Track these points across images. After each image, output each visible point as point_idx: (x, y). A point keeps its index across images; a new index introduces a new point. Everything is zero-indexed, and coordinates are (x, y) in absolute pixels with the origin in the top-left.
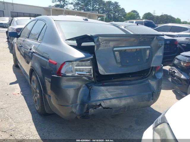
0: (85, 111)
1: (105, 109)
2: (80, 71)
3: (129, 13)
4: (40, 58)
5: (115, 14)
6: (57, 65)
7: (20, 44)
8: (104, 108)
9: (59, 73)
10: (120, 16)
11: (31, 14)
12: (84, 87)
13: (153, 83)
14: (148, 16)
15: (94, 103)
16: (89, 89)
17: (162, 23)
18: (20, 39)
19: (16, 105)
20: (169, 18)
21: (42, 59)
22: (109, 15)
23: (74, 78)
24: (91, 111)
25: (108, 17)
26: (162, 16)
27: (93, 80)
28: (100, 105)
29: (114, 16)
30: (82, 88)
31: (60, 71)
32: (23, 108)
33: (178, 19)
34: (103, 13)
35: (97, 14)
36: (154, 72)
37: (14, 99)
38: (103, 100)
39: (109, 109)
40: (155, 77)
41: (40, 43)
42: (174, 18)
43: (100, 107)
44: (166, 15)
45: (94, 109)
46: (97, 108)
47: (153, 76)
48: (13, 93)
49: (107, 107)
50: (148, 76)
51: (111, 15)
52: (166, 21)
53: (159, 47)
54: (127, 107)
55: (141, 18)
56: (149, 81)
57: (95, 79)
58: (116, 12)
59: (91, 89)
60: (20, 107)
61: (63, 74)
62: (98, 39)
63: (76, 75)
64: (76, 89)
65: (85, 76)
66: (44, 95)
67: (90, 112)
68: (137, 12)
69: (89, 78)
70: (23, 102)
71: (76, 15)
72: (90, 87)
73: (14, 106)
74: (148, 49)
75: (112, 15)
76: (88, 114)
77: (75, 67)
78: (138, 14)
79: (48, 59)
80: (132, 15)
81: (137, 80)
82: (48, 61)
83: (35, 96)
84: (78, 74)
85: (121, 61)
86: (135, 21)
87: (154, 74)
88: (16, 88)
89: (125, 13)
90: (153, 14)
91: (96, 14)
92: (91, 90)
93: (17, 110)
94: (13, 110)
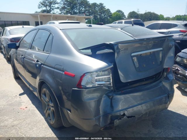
0: (109, 122)
1: (129, 119)
2: (99, 81)
3: (114, 13)
4: (53, 70)
5: (101, 15)
6: (75, 76)
7: (22, 56)
8: (128, 117)
9: (79, 85)
10: (106, 17)
11: (18, 22)
12: (104, 97)
13: (167, 85)
14: (133, 15)
15: (118, 114)
16: (110, 98)
17: (146, 20)
18: (20, 51)
19: (26, 120)
20: (152, 15)
21: (55, 71)
22: (95, 17)
23: (95, 89)
24: (117, 122)
25: (95, 19)
26: (145, 14)
27: (112, 88)
28: (124, 115)
29: (100, 17)
30: (103, 98)
31: (81, 83)
32: (35, 123)
33: (161, 15)
34: (89, 15)
35: (85, 16)
36: (165, 73)
37: (24, 114)
38: (126, 109)
39: (133, 118)
40: (167, 78)
41: (49, 55)
42: (157, 15)
43: (125, 117)
44: (150, 13)
45: (119, 120)
46: (122, 119)
47: (165, 77)
48: (21, 108)
49: (130, 116)
50: (160, 78)
51: (97, 17)
52: (150, 18)
53: (170, 48)
54: (148, 113)
55: (127, 17)
56: (162, 83)
57: (113, 87)
58: (101, 14)
59: (113, 98)
60: (32, 122)
61: (83, 86)
62: (118, 47)
63: (97, 85)
64: (96, 101)
65: (105, 86)
66: (60, 108)
67: (115, 123)
68: (122, 12)
69: (109, 87)
70: (33, 116)
71: (67, 20)
72: (111, 97)
73: (25, 122)
74: (161, 50)
75: (99, 17)
76: (114, 125)
77: (96, 78)
78: (123, 14)
79: (63, 71)
80: (117, 15)
81: (151, 83)
82: (64, 73)
83: (47, 109)
84: (98, 84)
85: (139, 67)
86: (123, 21)
87: (166, 76)
88: (21, 101)
89: (111, 13)
90: (137, 12)
91: (83, 16)
92: (113, 100)
93: (29, 126)
94: (26, 126)
